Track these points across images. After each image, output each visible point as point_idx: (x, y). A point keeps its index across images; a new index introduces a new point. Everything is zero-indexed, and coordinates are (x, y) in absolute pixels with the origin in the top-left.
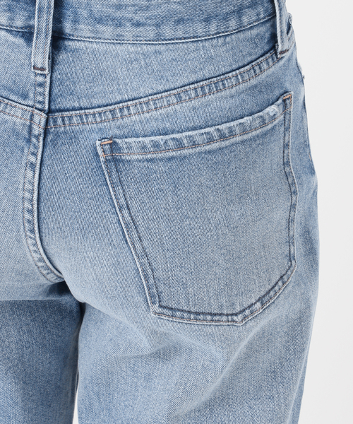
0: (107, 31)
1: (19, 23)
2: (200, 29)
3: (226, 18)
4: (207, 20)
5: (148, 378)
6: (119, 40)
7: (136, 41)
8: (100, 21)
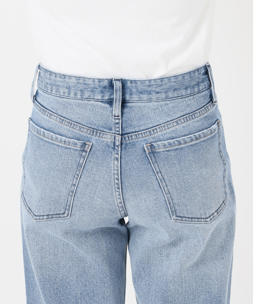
0: (145, 97)
1: (106, 98)
2: (184, 92)
3: (193, 87)
4: (186, 88)
5: (168, 256)
6: (150, 100)
7: (157, 100)
8: (141, 93)
